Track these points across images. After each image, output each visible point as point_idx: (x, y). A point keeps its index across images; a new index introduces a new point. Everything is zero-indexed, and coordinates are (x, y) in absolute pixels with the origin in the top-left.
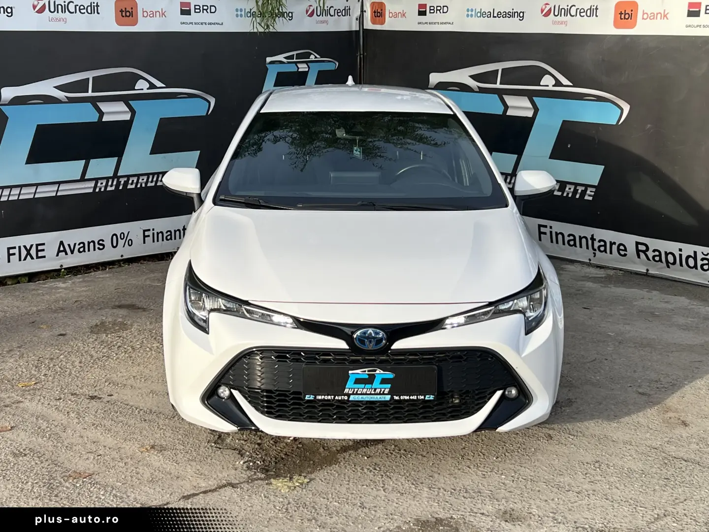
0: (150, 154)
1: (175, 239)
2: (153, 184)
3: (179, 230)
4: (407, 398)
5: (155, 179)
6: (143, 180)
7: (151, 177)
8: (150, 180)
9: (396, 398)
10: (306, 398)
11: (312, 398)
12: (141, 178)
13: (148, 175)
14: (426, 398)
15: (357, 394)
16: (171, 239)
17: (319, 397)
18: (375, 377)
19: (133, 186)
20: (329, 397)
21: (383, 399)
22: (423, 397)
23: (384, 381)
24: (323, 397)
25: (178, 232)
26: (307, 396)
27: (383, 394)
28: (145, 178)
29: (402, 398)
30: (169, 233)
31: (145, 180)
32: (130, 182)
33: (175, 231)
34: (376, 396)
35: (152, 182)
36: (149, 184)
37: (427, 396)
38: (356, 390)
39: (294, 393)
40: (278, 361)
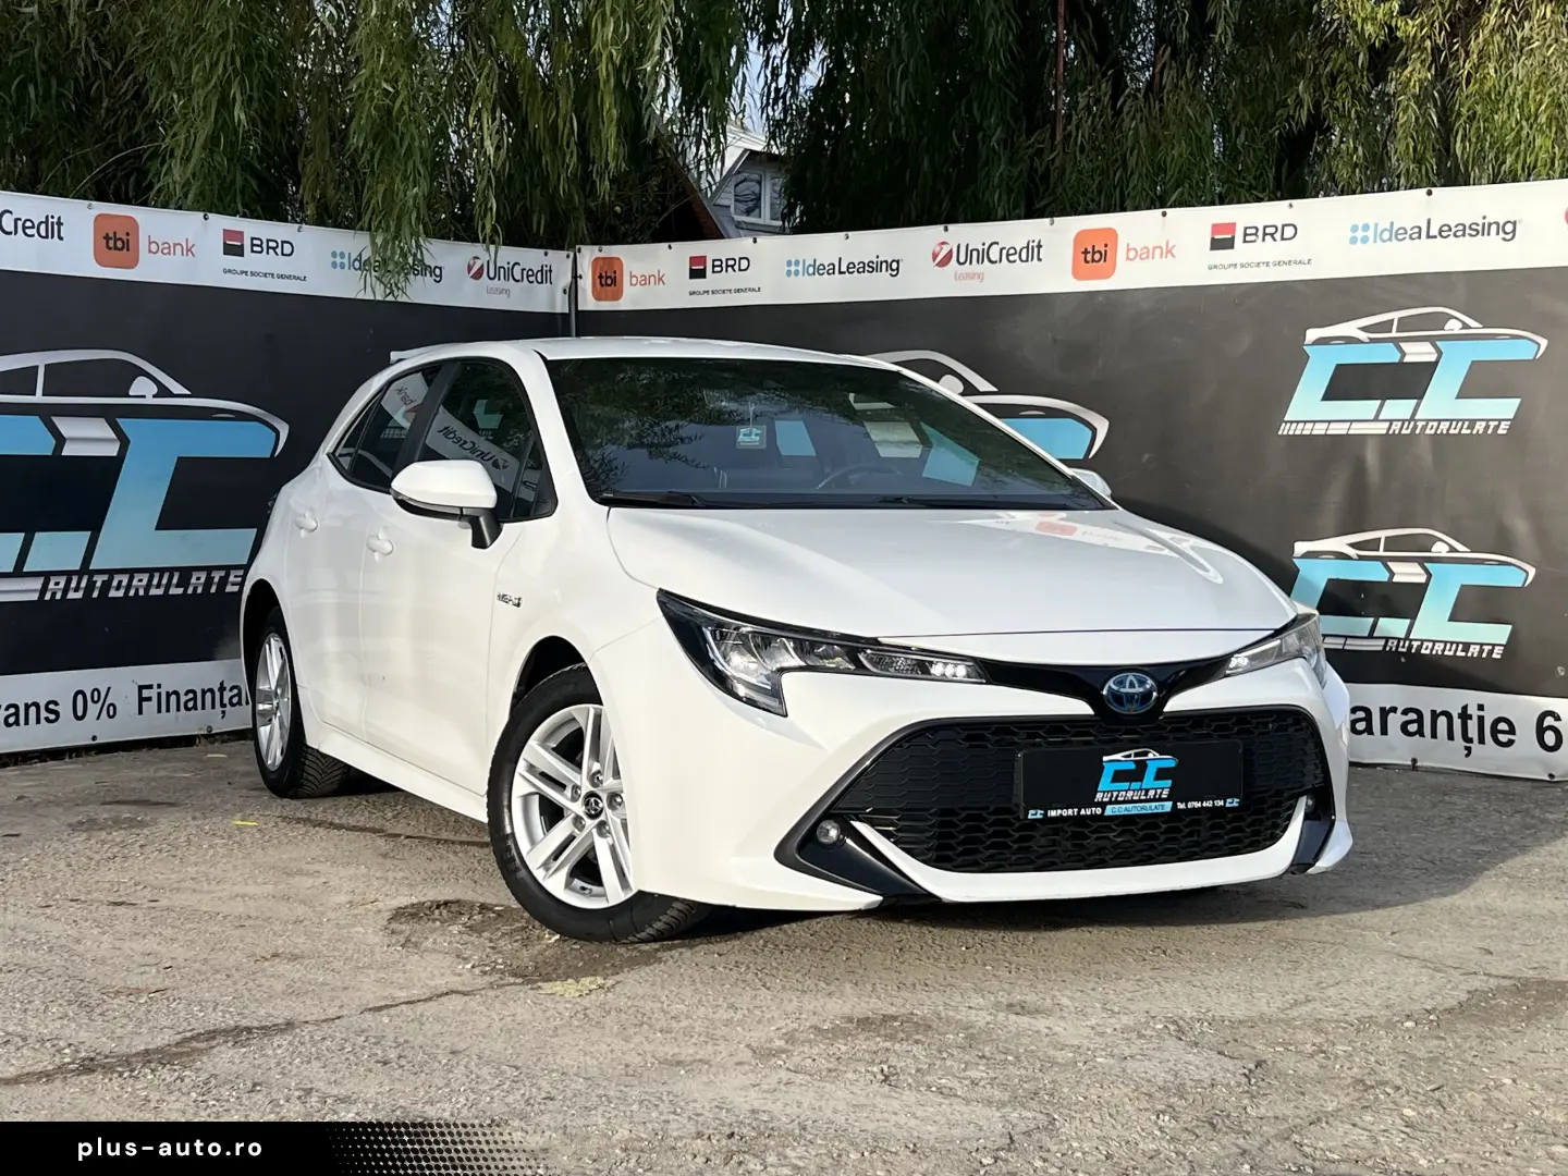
0: (157, 528)
1: (203, 708)
2: (160, 592)
3: (211, 690)
4: (1197, 805)
5: (164, 581)
6: (140, 581)
7: (157, 575)
8: (155, 582)
9: (1181, 806)
10: (1030, 817)
11: (1039, 814)
12: (137, 577)
13: (151, 571)
14: (1228, 805)
15: (1117, 802)
16: (195, 707)
17: (1053, 813)
18: (1146, 766)
19: (120, 594)
20: (1070, 812)
21: (1160, 811)
22: (1221, 803)
23: (1161, 774)
24: (1059, 811)
25: (208, 695)
26: (1031, 812)
27: (1160, 800)
28: (145, 577)
29: (1190, 805)
30: (191, 696)
31: (145, 582)
32: (115, 583)
33: (204, 692)
34: (1147, 805)
35: (158, 586)
36: (153, 592)
37: (1229, 800)
38: (1115, 794)
39: (998, 811)
40: (971, 746)
